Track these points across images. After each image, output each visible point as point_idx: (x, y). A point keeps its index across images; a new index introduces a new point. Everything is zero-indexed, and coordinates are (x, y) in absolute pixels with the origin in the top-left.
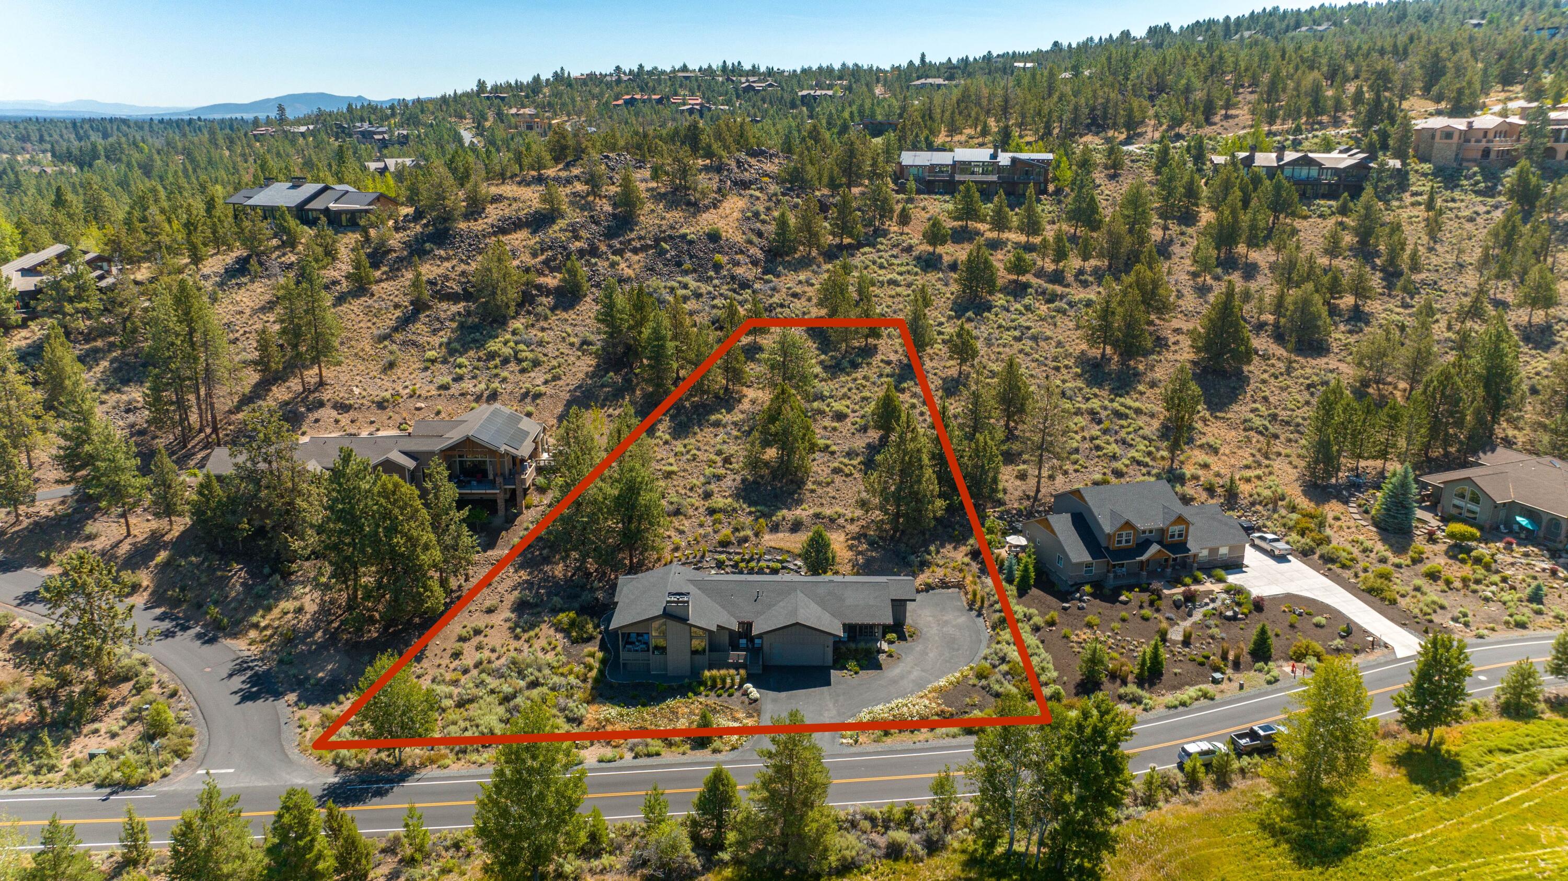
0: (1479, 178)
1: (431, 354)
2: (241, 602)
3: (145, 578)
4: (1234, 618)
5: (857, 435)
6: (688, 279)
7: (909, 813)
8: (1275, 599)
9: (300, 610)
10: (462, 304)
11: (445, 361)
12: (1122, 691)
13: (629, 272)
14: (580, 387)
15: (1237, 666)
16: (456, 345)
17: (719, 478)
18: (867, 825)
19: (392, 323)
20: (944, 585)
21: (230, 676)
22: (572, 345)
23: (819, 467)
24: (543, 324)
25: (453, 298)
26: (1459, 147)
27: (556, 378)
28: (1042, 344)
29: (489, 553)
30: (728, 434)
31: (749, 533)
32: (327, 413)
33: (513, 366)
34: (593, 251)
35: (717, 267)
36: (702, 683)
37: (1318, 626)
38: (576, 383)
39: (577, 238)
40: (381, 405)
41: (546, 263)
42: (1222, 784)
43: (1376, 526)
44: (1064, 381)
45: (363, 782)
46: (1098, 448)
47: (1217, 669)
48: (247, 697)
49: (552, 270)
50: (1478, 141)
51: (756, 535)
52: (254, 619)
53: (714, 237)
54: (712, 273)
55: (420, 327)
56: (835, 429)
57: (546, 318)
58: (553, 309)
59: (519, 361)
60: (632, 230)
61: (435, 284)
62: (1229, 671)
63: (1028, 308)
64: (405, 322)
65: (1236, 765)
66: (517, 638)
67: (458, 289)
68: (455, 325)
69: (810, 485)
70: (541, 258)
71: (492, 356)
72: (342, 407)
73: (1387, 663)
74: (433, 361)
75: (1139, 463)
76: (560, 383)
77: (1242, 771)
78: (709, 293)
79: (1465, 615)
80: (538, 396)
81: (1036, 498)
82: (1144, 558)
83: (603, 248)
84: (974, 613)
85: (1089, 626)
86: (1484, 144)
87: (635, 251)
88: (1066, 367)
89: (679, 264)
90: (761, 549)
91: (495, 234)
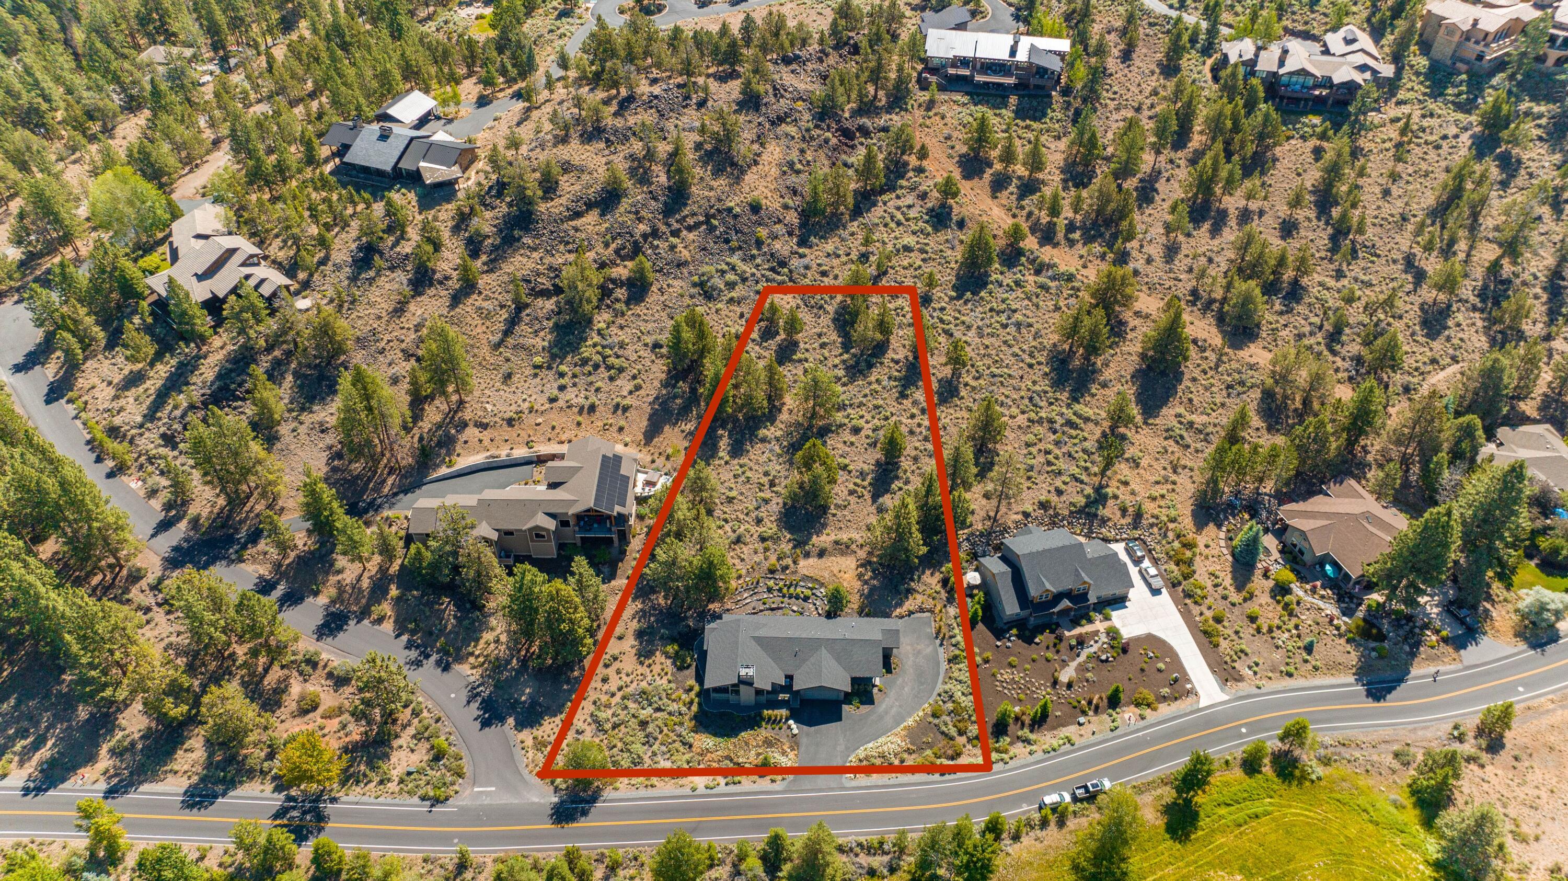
0: (1464, 88)
1: (538, 360)
2: (457, 634)
3: (386, 608)
4: (1107, 661)
5: (870, 450)
6: (735, 259)
7: (881, 844)
8: (1138, 639)
9: (497, 641)
10: (555, 299)
11: (549, 368)
12: (1020, 733)
13: (686, 254)
14: (657, 398)
15: (1097, 710)
16: (555, 350)
17: (766, 501)
18: (858, 850)
19: (502, 327)
20: (921, 610)
21: (469, 702)
22: (646, 345)
23: (839, 492)
24: (620, 321)
25: (545, 294)
26: (1459, 45)
27: (638, 388)
28: (1024, 331)
29: (613, 583)
30: (771, 451)
31: (789, 561)
32: (472, 433)
33: (603, 373)
34: (655, 233)
35: (759, 243)
36: (763, 719)
37: (1159, 670)
38: (654, 393)
39: (640, 220)
40: (510, 422)
41: (617, 252)
42: (1061, 823)
43: (1233, 555)
44: (1034, 383)
45: (573, 802)
46: (1049, 463)
47: (1084, 713)
48: (486, 724)
49: (623, 259)
50: (1477, 42)
51: (795, 562)
52: (470, 649)
53: (755, 208)
54: (755, 252)
55: (523, 328)
56: (852, 444)
57: (623, 314)
58: (627, 303)
59: (609, 368)
60: (686, 205)
61: (529, 282)
62: (1091, 713)
63: (1018, 283)
64: (513, 322)
65: (1071, 809)
66: (642, 663)
67: (548, 285)
68: (551, 324)
69: (833, 510)
70: (613, 246)
71: (585, 362)
72: (484, 426)
73: (1192, 713)
74: (539, 367)
75: (1077, 480)
76: (642, 392)
77: (1074, 812)
78: (753, 275)
79: (1257, 664)
80: (626, 409)
81: (995, 520)
82: (1056, 610)
83: (663, 228)
84: (938, 642)
85: (1011, 665)
86: (1480, 47)
87: (690, 229)
88: (1039, 363)
89: (727, 241)
90: (797, 577)
91: (571, 218)
